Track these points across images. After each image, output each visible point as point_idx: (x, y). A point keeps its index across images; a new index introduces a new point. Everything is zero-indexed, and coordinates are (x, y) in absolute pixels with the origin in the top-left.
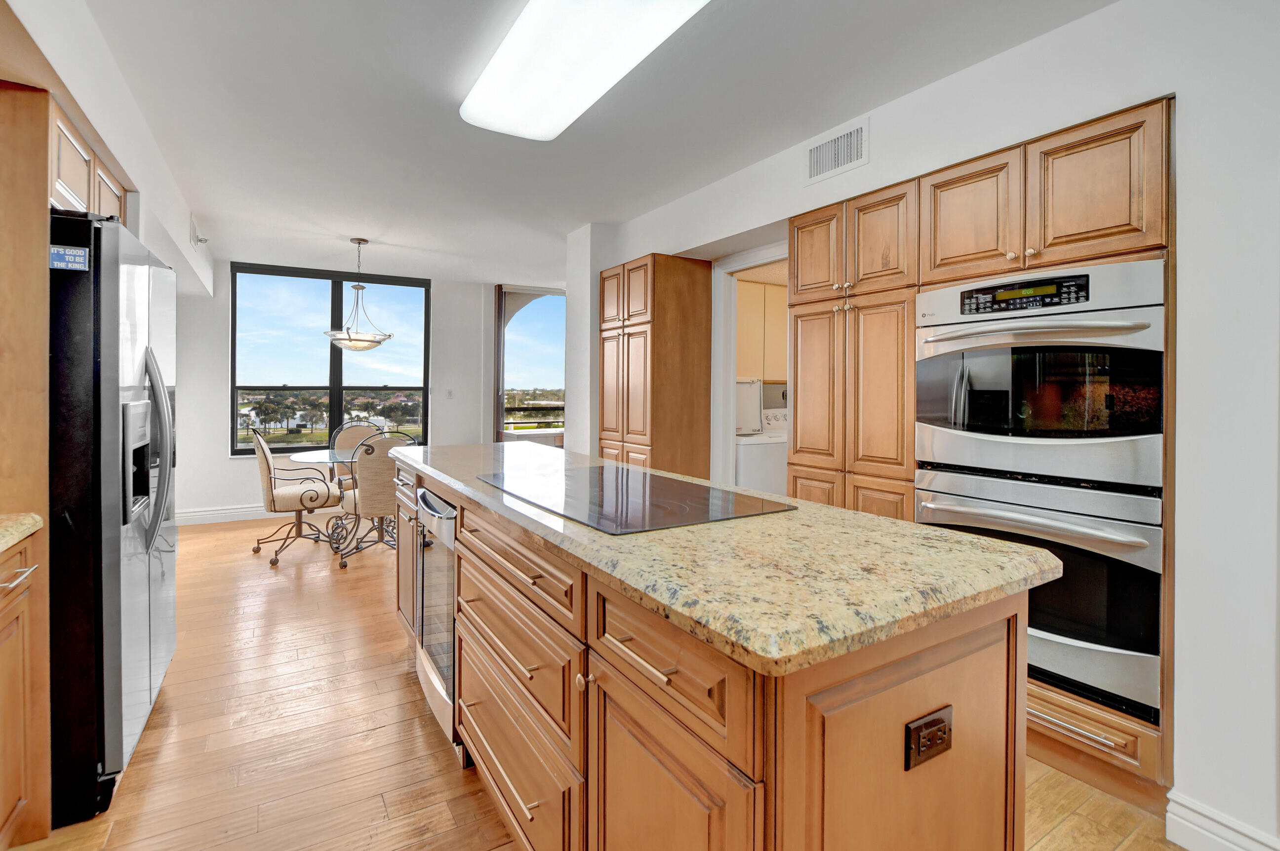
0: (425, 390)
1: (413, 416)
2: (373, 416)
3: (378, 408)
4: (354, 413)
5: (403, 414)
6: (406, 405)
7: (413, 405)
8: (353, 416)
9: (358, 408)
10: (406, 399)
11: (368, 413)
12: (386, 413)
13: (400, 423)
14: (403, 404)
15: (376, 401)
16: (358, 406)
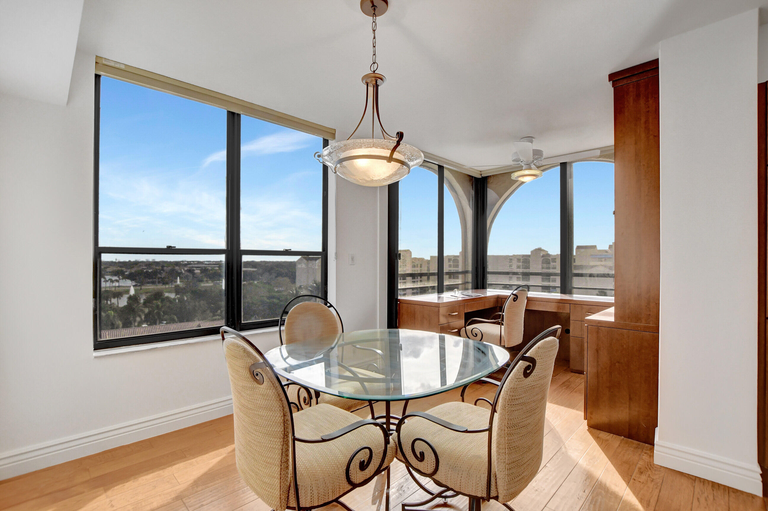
0: (324, 254)
1: (152, 278)
2: (122, 279)
3: (126, 273)
4: (108, 277)
5: (145, 277)
6: (147, 272)
7: (152, 272)
8: (107, 279)
9: (110, 274)
10: (146, 268)
11: (119, 277)
12: (131, 277)
13: (142, 284)
14: (145, 271)
15: (124, 269)
16: (110, 272)
